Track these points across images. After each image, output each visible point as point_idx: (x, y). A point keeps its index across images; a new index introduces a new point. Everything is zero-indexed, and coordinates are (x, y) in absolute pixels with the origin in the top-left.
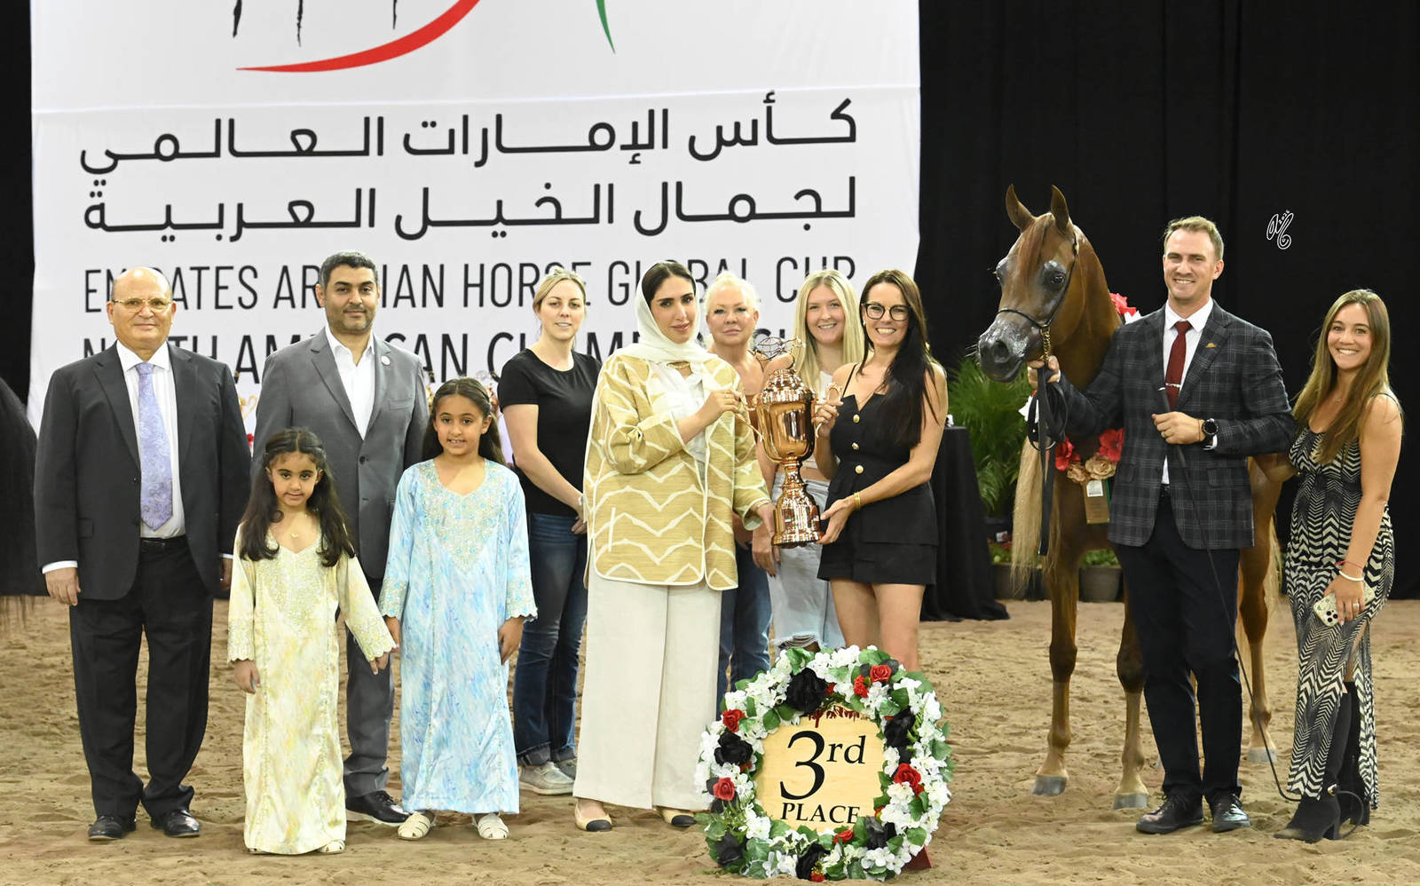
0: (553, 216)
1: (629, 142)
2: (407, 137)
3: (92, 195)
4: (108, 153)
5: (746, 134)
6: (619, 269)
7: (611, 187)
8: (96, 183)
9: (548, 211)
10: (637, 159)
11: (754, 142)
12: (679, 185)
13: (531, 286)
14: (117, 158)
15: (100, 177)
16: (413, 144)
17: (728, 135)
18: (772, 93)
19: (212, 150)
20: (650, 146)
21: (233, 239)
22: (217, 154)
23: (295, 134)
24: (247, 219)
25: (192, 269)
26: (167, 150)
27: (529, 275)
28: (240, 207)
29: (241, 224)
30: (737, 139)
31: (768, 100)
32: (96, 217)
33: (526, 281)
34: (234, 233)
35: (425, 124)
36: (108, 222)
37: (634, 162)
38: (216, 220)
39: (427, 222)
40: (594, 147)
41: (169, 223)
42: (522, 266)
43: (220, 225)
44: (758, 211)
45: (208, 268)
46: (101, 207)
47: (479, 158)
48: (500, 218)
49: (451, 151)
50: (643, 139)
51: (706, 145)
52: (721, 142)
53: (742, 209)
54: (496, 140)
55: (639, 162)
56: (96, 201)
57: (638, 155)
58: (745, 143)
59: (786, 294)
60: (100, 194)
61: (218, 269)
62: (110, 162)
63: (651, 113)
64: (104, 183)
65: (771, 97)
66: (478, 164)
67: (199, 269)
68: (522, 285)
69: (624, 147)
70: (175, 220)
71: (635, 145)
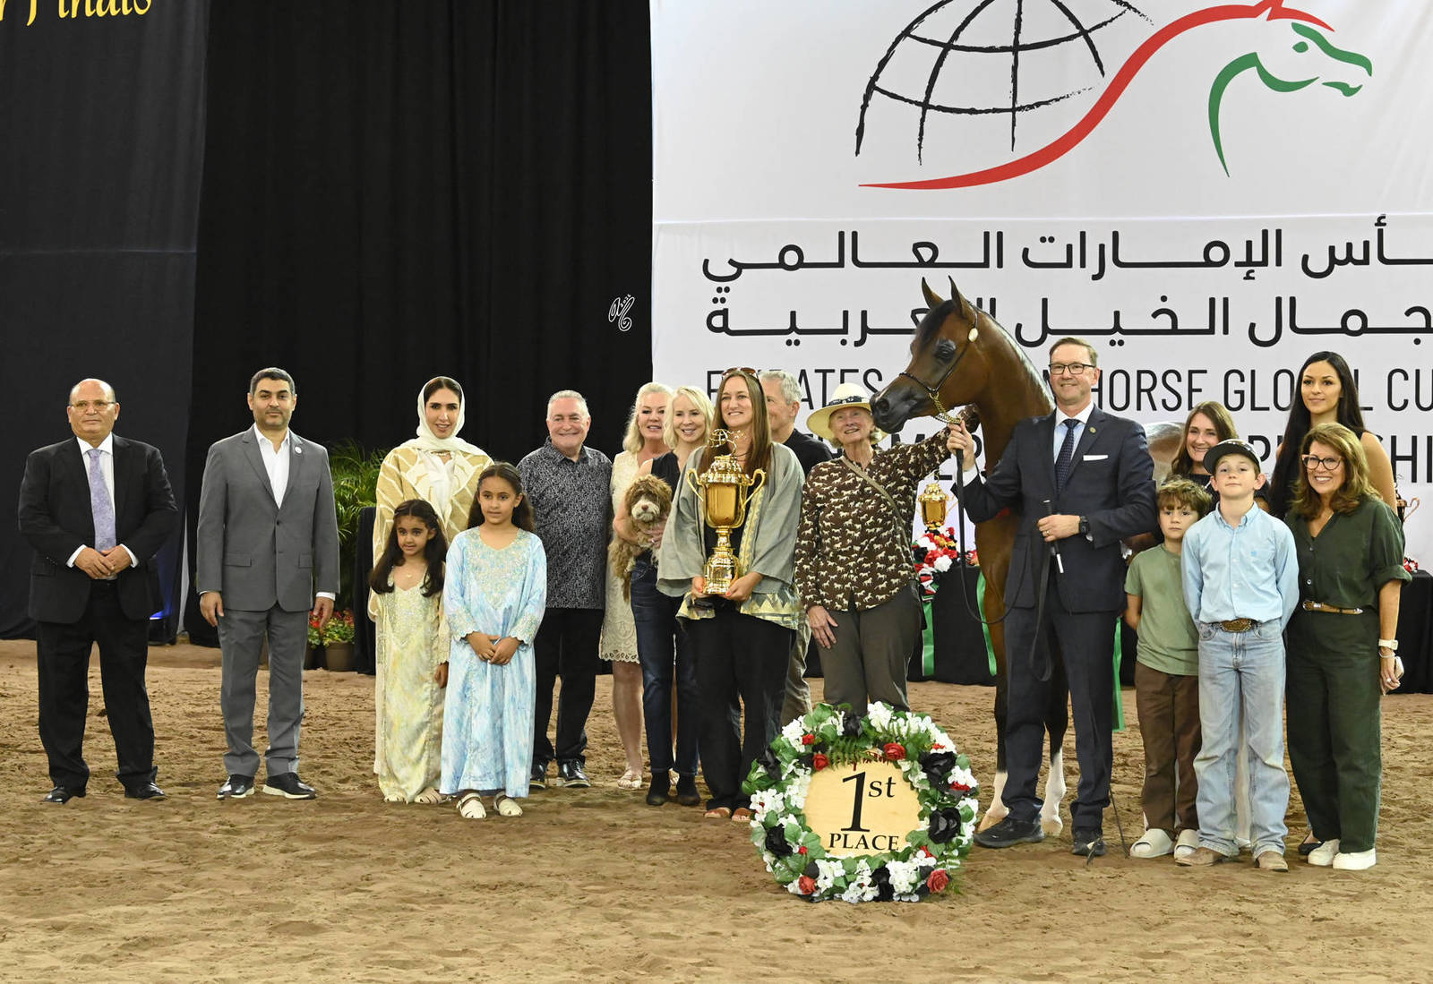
0: (1169, 327)
1: (1244, 259)
2: (1026, 251)
3: (715, 301)
4: (732, 262)
5: (1358, 254)
6: (1234, 378)
7: (1226, 301)
8: (719, 290)
9: (1164, 322)
10: (1251, 275)
11: (1366, 261)
12: (1293, 300)
13: (1149, 391)
14: (740, 267)
15: (723, 285)
16: (1031, 258)
17: (1341, 254)
18: (1384, 217)
19: (836, 260)
20: (1264, 263)
21: (857, 344)
22: (841, 264)
23: (916, 247)
24: (871, 325)
25: (817, 371)
26: (791, 259)
27: (1147, 381)
28: (864, 314)
29: (866, 330)
30: (1349, 259)
31: (1379, 223)
32: (719, 322)
33: (1143, 386)
34: (858, 338)
35: (1043, 240)
36: (732, 327)
37: (1248, 277)
38: (840, 326)
39: (1046, 330)
40: (1208, 263)
41: (793, 328)
42: (1139, 373)
43: (845, 331)
44: (1370, 325)
45: (833, 371)
46: (725, 313)
47: (1097, 272)
48: (1117, 328)
49: (1069, 264)
50: (1257, 257)
51: (1319, 263)
52: (1334, 261)
53: (1354, 323)
54: (1112, 255)
55: (1253, 278)
56: (720, 306)
57: (1253, 271)
58: (1357, 262)
59: (1397, 403)
60: (723, 300)
61: (843, 372)
62: (734, 270)
63: (1265, 233)
64: (727, 290)
65: (1382, 221)
66: (1095, 278)
67: (824, 372)
68: (1140, 390)
69: (1238, 264)
70: (799, 326)
71: (1249, 262)
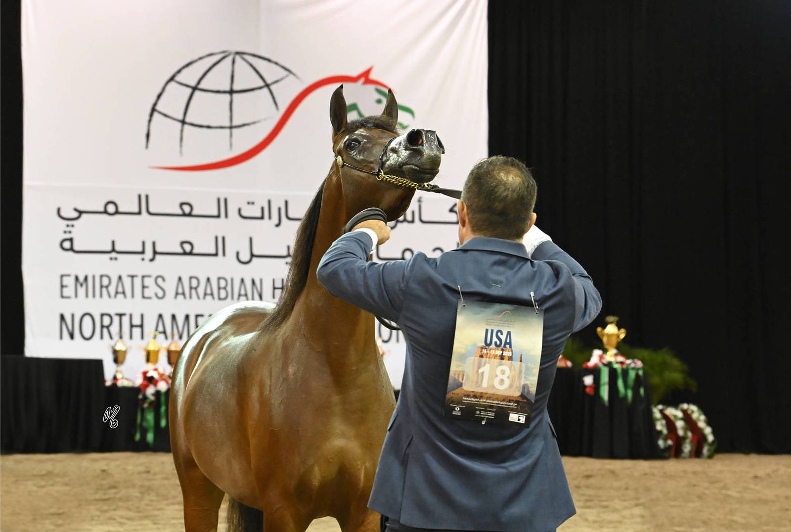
2: (240, 210)
3: (65, 232)
4: (76, 210)
5: (409, 218)
8: (68, 226)
11: (413, 222)
14: (81, 213)
15: (70, 223)
16: (243, 214)
19: (137, 211)
21: (151, 260)
22: (139, 213)
23: (181, 204)
24: (158, 250)
25: (128, 276)
26: (111, 209)
28: (154, 244)
29: (155, 253)
30: (405, 220)
32: (68, 245)
34: (151, 257)
35: (249, 203)
36: (76, 248)
38: (141, 250)
39: (252, 255)
41: (113, 250)
43: (143, 252)
45: (137, 276)
46: (71, 240)
47: (277, 222)
49: (262, 218)
54: (285, 214)
56: (68, 236)
58: (409, 222)
60: (70, 232)
61: (143, 277)
62: (76, 215)
64: (73, 226)
65: (421, 200)
66: (277, 226)
67: (133, 277)
70: (117, 249)
